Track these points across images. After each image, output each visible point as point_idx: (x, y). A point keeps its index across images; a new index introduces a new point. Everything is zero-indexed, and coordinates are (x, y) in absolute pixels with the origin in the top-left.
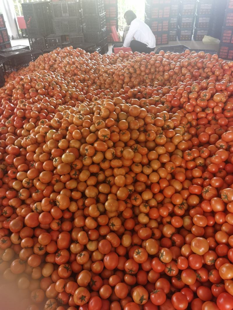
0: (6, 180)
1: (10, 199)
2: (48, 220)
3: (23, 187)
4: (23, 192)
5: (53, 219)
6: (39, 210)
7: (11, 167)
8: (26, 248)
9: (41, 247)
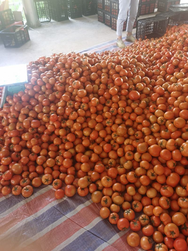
0: (146, 112)
1: (144, 127)
2: (167, 157)
3: (156, 122)
4: (156, 126)
5: (172, 158)
6: (163, 146)
7: (153, 103)
8: (143, 168)
9: (154, 173)
